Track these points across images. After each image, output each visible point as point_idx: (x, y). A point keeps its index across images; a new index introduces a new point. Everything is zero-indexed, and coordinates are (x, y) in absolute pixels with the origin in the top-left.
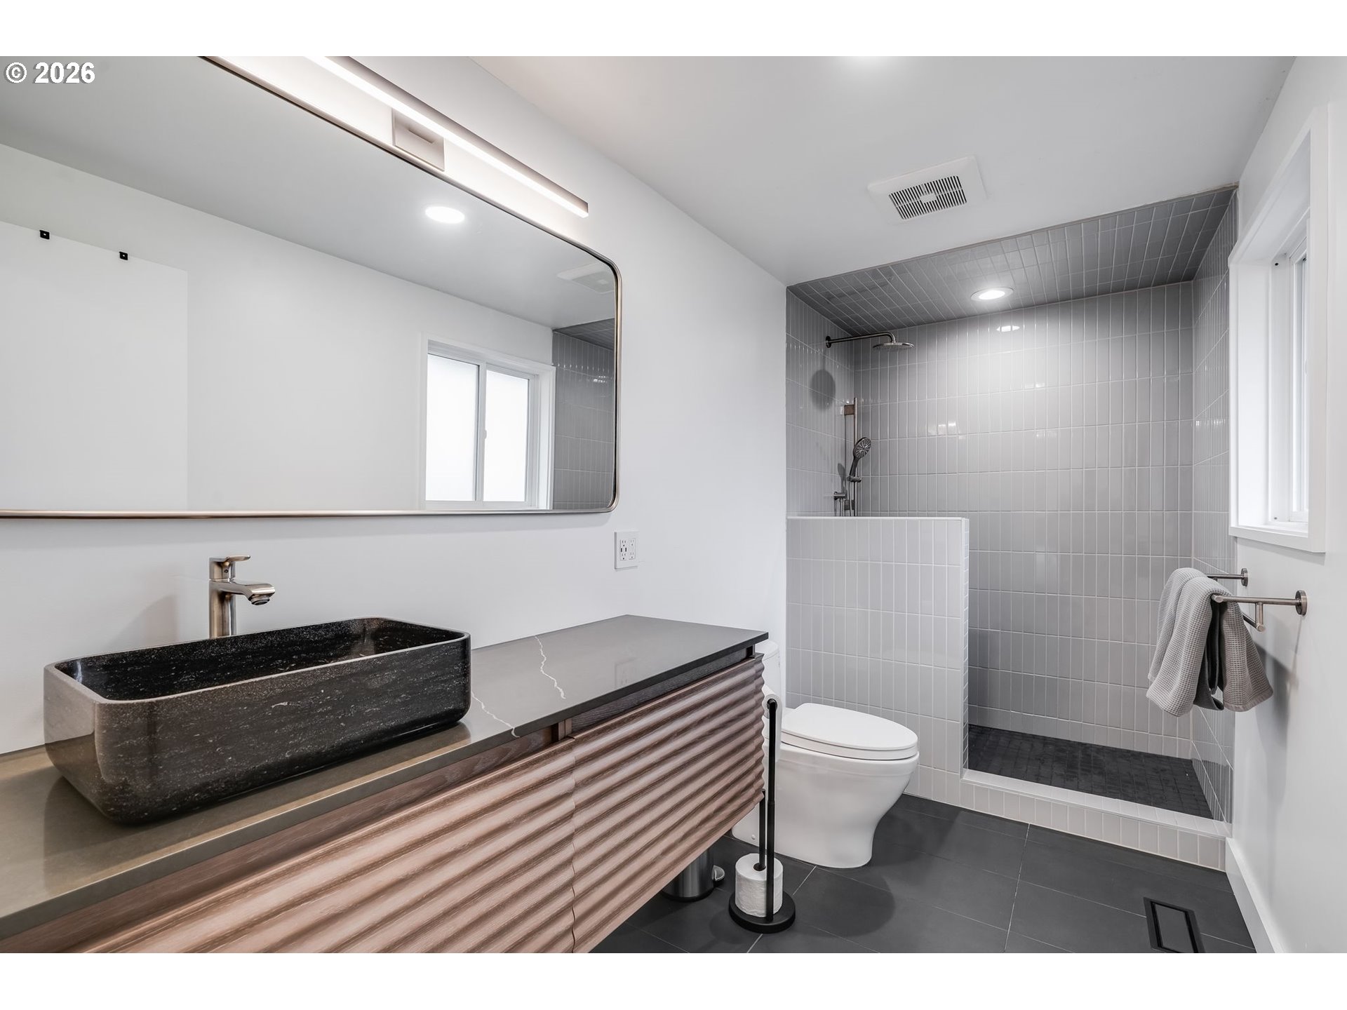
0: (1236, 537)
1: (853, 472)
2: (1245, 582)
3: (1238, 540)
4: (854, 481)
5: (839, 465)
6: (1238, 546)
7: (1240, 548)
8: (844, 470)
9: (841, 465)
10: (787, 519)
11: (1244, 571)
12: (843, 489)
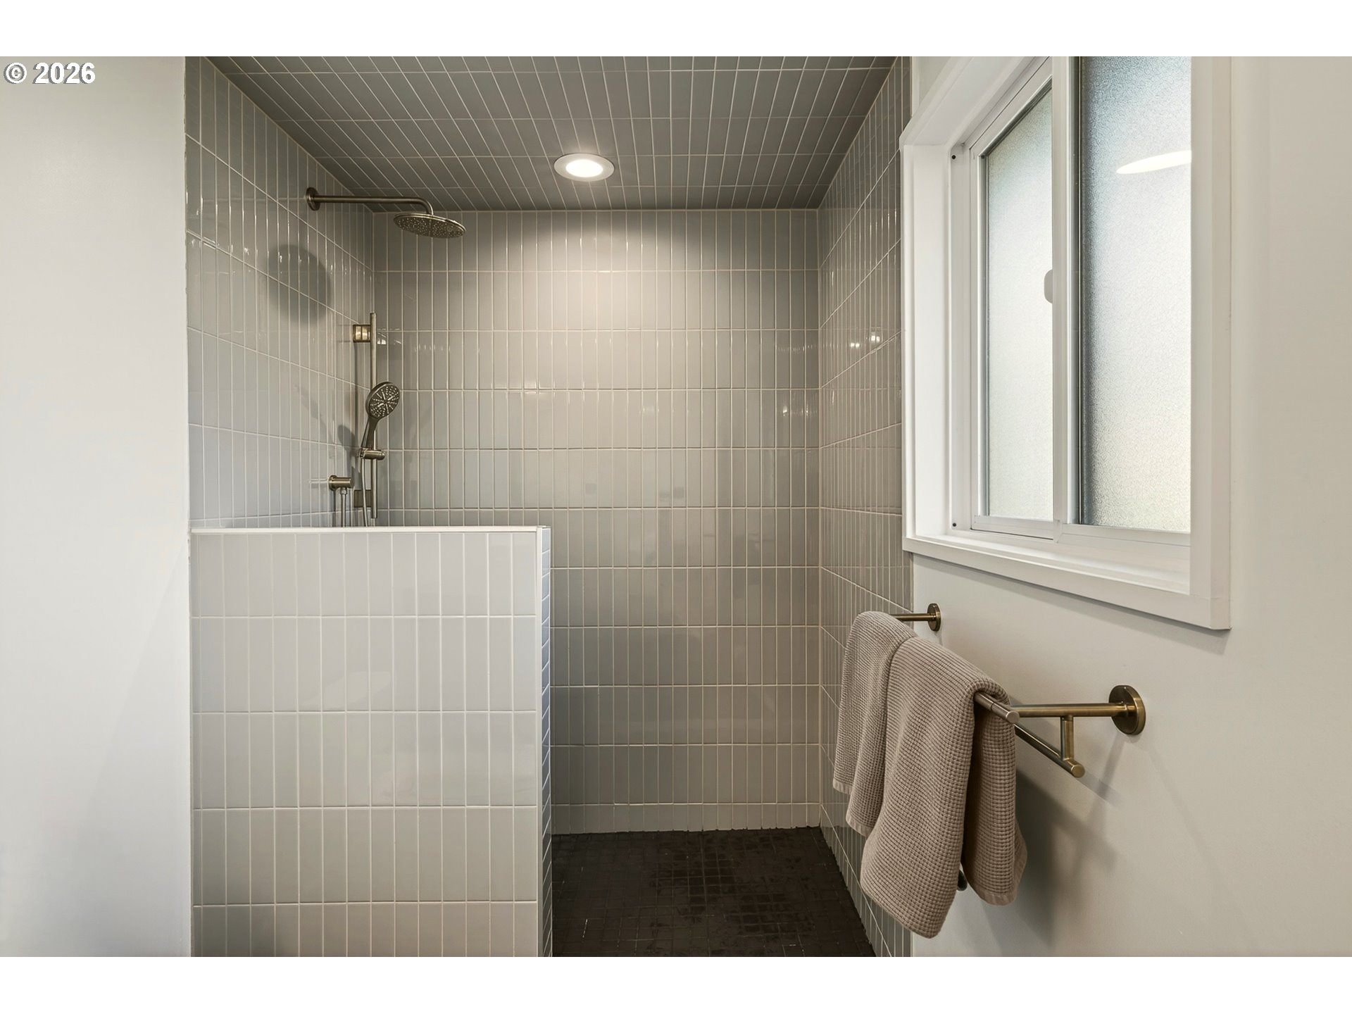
0: (912, 553)
1: (369, 442)
2: (936, 624)
3: (915, 557)
4: (371, 457)
5: (341, 429)
6: (914, 565)
7: (917, 569)
8: (354, 439)
9: (347, 430)
10: (190, 532)
11: (933, 608)
12: (351, 470)
